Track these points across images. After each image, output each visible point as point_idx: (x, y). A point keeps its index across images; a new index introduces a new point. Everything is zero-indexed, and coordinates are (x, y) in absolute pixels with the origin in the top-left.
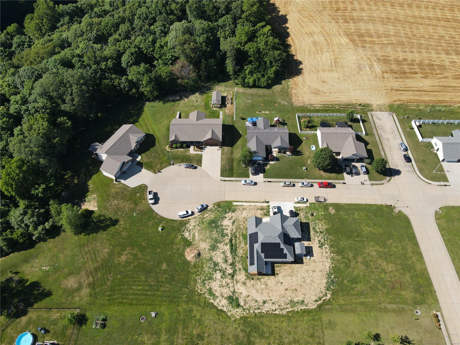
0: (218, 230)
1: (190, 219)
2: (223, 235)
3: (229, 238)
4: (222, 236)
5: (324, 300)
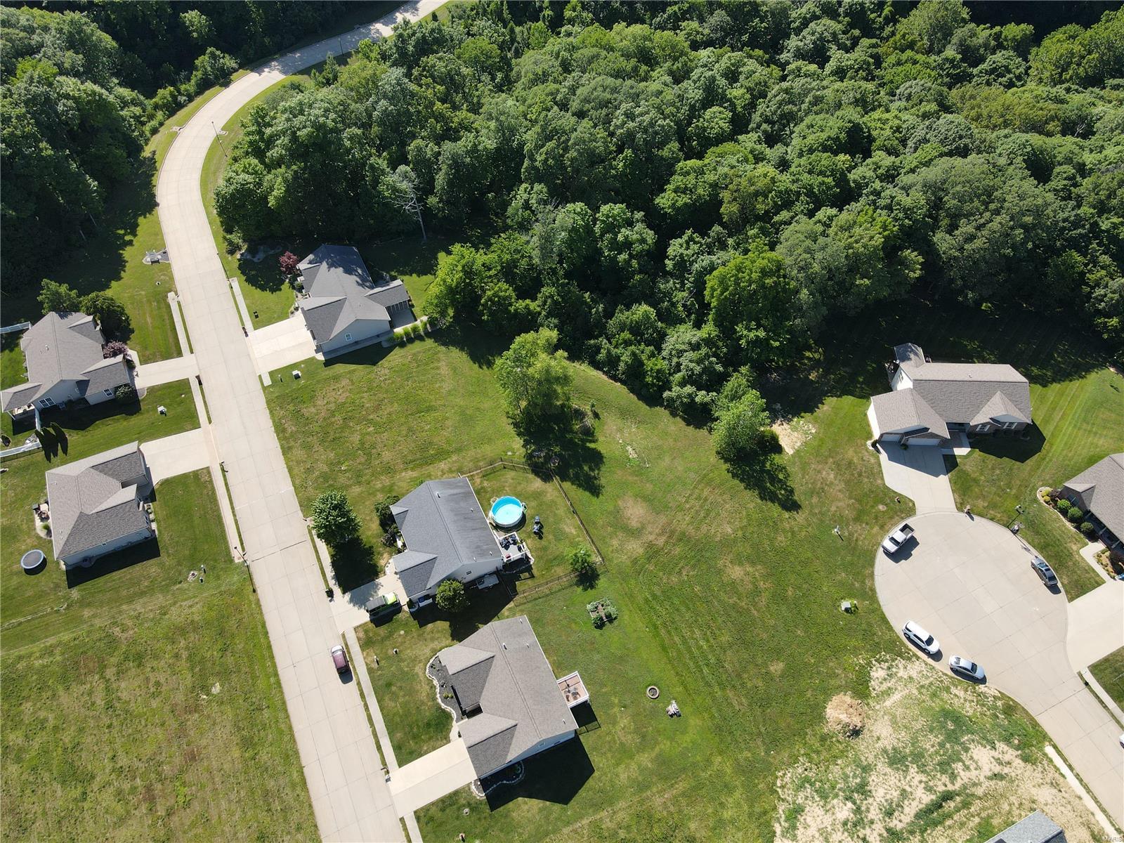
0: (948, 746)
1: (918, 658)
2: (945, 767)
3: (950, 787)
4: (940, 764)
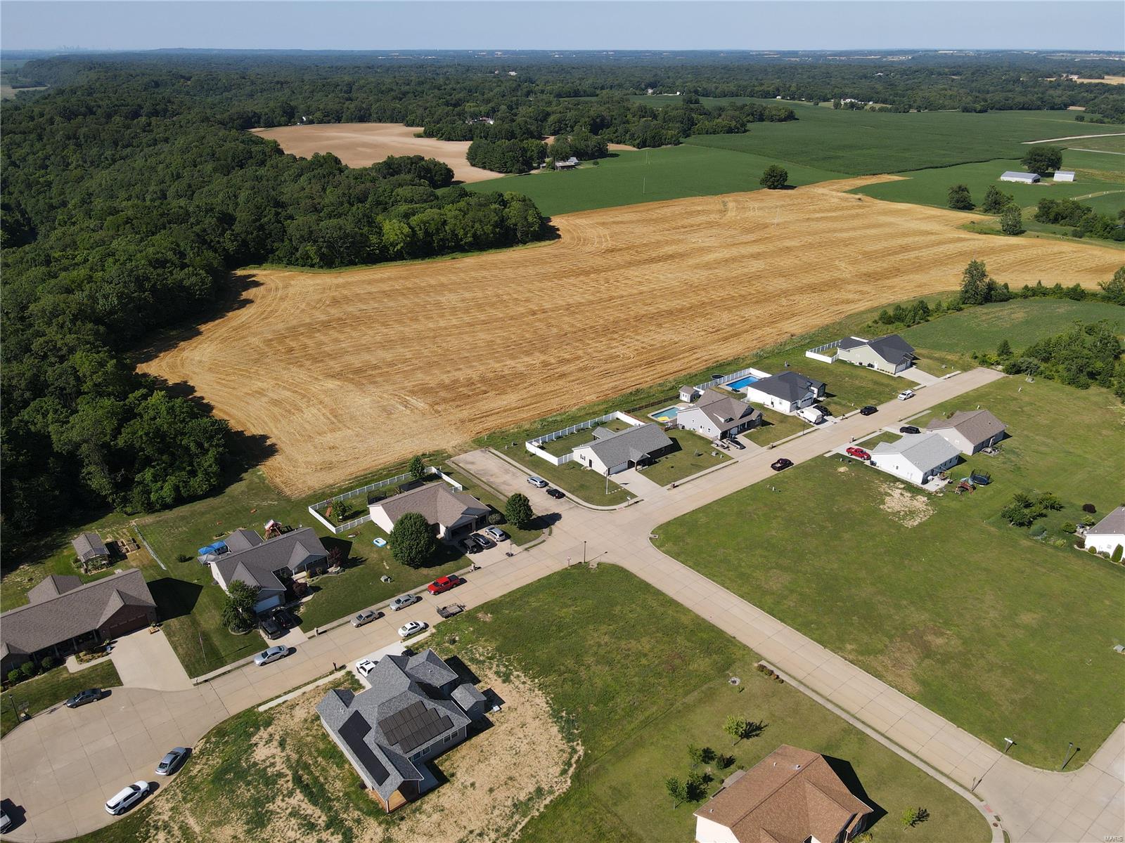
0: (249, 778)
1: (151, 802)
2: (270, 781)
3: (290, 778)
4: (267, 785)
5: (577, 762)
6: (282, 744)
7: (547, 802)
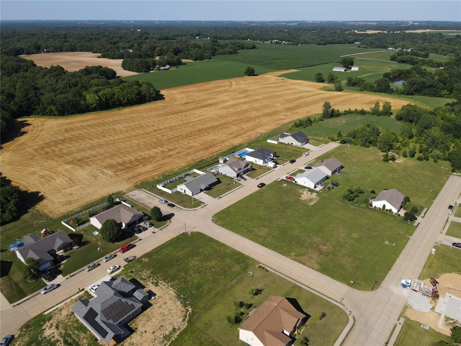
3: (62, 341)
5: (189, 315)
6: (57, 327)
7: (178, 333)
